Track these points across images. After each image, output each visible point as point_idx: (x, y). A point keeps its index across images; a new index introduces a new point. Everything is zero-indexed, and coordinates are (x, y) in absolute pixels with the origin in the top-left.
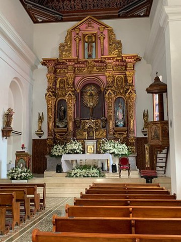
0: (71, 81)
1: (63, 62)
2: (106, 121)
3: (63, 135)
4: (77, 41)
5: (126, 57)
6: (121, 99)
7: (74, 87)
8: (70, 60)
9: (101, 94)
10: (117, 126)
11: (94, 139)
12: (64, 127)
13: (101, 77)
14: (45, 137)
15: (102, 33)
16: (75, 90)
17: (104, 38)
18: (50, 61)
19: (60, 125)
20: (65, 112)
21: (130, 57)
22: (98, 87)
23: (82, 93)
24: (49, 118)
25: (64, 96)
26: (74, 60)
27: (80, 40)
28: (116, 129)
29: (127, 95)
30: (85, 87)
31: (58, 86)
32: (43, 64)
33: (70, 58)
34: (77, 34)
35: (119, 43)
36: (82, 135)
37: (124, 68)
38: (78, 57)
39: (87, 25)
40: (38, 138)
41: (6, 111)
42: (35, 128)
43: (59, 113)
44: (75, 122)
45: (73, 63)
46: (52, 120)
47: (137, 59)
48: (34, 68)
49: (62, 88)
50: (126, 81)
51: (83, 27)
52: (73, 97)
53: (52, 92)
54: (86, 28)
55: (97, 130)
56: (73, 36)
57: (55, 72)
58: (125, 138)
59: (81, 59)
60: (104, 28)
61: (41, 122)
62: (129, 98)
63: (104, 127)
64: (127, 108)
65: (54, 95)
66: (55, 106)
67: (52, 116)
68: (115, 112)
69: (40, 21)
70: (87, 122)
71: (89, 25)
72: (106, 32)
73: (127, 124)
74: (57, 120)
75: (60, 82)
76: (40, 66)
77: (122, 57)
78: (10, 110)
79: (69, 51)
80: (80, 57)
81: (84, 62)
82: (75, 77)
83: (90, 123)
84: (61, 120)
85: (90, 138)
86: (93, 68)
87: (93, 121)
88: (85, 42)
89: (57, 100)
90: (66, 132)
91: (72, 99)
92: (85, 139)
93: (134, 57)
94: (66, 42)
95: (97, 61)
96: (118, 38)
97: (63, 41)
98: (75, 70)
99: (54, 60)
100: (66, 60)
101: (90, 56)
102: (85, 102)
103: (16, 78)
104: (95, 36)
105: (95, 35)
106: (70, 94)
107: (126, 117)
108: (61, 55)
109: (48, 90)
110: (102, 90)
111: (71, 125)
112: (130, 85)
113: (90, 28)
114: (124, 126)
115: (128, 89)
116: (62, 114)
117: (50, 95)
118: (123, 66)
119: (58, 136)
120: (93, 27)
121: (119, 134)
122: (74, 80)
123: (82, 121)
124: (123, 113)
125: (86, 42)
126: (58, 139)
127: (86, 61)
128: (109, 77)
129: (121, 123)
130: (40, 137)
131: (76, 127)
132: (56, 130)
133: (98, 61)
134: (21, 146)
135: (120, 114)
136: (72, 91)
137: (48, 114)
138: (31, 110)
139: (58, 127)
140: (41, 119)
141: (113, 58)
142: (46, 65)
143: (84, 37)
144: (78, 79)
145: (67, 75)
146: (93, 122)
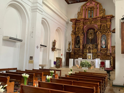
0: (82, 28)
1: (79, 20)
2: (97, 45)
3: (78, 51)
4: (85, 10)
6: (104, 35)
7: (83, 31)
8: (81, 19)
10: (102, 47)
11: (91, 53)
12: (79, 48)
13: (96, 26)
14: (71, 51)
15: (96, 6)
17: (97, 8)
18: (73, 20)
19: (77, 47)
20: (79, 41)
21: (108, 16)
22: (94, 30)
23: (87, 33)
24: (72, 44)
25: (79, 34)
27: (86, 10)
28: (102, 49)
29: (107, 33)
30: (88, 30)
31: (77, 30)
32: (71, 21)
34: (85, 7)
35: (104, 10)
36: (86, 51)
38: (85, 17)
39: (90, 3)
40: (69, 52)
42: (67, 48)
44: (83, 45)
45: (83, 20)
46: (74, 44)
47: (112, 17)
48: (67, 23)
49: (78, 31)
50: (107, 27)
52: (82, 35)
53: (74, 33)
54: (89, 4)
55: (93, 49)
57: (75, 24)
58: (106, 53)
60: (97, 4)
61: (70, 45)
62: (108, 35)
63: (96, 48)
64: (107, 39)
65: (74, 34)
66: (75, 39)
67: (74, 43)
68: (101, 41)
69: (70, 3)
70: (88, 46)
71: (91, 3)
72: (98, 6)
74: (76, 44)
75: (77, 28)
77: (105, 16)
78: (55, 41)
79: (82, 15)
80: (86, 17)
81: (88, 19)
82: (84, 26)
84: (77, 44)
86: (92, 22)
87: (91, 45)
88: (88, 10)
89: (76, 36)
91: (82, 36)
92: (87, 53)
93: (110, 16)
94: (81, 11)
95: (94, 19)
96: (104, 8)
97: (79, 11)
98: (84, 23)
99: (75, 19)
100: (80, 19)
101: (91, 17)
102: (88, 37)
104: (93, 8)
105: (93, 7)
106: (81, 33)
107: (106, 44)
108: (78, 17)
109: (72, 32)
110: (96, 32)
111: (81, 47)
112: (108, 29)
113: (91, 4)
114: (105, 47)
115: (107, 31)
116: (78, 42)
117: (73, 34)
118: (106, 20)
119: (76, 51)
120: (92, 4)
121: (103, 51)
123: (86, 45)
124: (105, 41)
125: (89, 11)
126: (76, 52)
127: (89, 19)
128: (98, 25)
129: (104, 46)
130: (69, 51)
131: (84, 47)
132: (75, 49)
133: (94, 18)
134: (61, 55)
135: (103, 42)
137: (72, 42)
139: (76, 47)
140: (69, 44)
141: (101, 17)
142: (72, 21)
143: (88, 8)
145: (80, 25)
146: (91, 46)
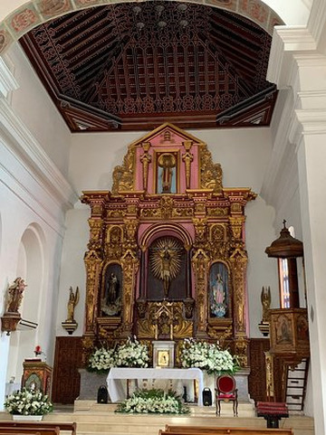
0: (131, 232)
1: (120, 199)
2: (193, 306)
3: (112, 330)
4: (145, 163)
5: (229, 193)
6: (220, 266)
7: (136, 242)
8: (131, 195)
9: (184, 255)
10: (213, 316)
11: (169, 340)
12: (116, 315)
13: (186, 226)
14: (79, 333)
15: (188, 151)
16: (139, 247)
17: (192, 160)
18: (96, 195)
19: (109, 312)
20: (118, 286)
21: (236, 193)
22: (179, 243)
23: (150, 253)
24: (89, 298)
25: (118, 258)
26: (138, 195)
27: (150, 162)
28: (212, 321)
29: (232, 259)
30: (155, 242)
31: (108, 240)
32: (85, 201)
33: (132, 191)
34: (146, 152)
35: (218, 168)
36: (148, 331)
37: (225, 211)
38: (146, 190)
39: (163, 138)
40: (67, 335)
41: (12, 284)
42: (63, 316)
43: (107, 288)
44: (135, 306)
45: (136, 200)
46: (95, 300)
47: (249, 196)
48: (67, 207)
49: (115, 243)
50: (230, 233)
51: (156, 141)
52: (135, 259)
53: (97, 250)
54: (162, 142)
55: (175, 322)
56: (138, 154)
57: (104, 215)
58: (228, 338)
59: (151, 193)
60: (192, 144)
61: (74, 305)
62: (236, 264)
63: (188, 317)
64: (231, 282)
65: (100, 256)
66: (101, 275)
67: (95, 295)
68: (209, 290)
69: (82, 128)
70: (159, 307)
71: (167, 138)
72: (195, 150)
73: (231, 312)
74: (104, 300)
75: (111, 232)
76: (79, 205)
77: (223, 192)
78: (18, 282)
79: (130, 179)
80: (149, 191)
81: (155, 199)
82: (139, 224)
83: (163, 308)
84: (111, 301)
85: (164, 338)
86: (171, 210)
87: (169, 304)
88: (158, 165)
89: (104, 264)
90: (120, 325)
91: (132, 264)
92: (154, 339)
93: (244, 192)
94: (126, 165)
95: (178, 199)
96: (215, 161)
97: (120, 163)
98: (139, 213)
99: (103, 195)
100: (125, 194)
101: (166, 189)
102: (156, 269)
103: (34, 224)
104: (176, 157)
105: (176, 155)
106: (129, 254)
107: (229, 300)
108: (115, 186)
109: (90, 246)
110: (187, 249)
111: (128, 311)
112: (237, 242)
113: (168, 143)
114: (226, 316)
115: (234, 249)
116: (113, 290)
117: (93, 255)
118: (224, 208)
119: (103, 332)
120: (173, 141)
121: (218, 331)
122: (137, 229)
123: (150, 304)
124: (225, 291)
125: (161, 166)
126: (103, 338)
127: (159, 198)
128: (199, 225)
129: (221, 311)
130: (70, 333)
131: (138, 314)
132: (101, 320)
133: (181, 198)
134: (35, 350)
135: (219, 294)
136: (133, 250)
137: (88, 290)
138: (57, 282)
139: (104, 315)
140: (74, 299)
141: (207, 193)
142: (88, 202)
143: (158, 156)
144: (144, 227)
145: (125, 221)
146: (169, 307)
